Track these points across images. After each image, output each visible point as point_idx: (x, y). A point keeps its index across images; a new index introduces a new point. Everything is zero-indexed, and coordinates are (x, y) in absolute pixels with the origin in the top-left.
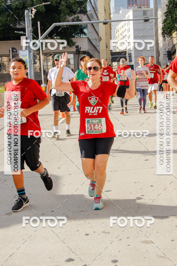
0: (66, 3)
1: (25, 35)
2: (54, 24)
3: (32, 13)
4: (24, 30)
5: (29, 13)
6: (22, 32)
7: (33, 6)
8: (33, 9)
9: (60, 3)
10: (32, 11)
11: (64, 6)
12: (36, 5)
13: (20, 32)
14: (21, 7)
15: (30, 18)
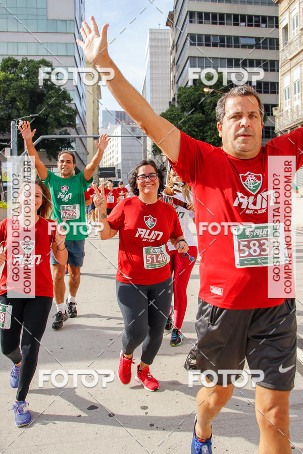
0: (55, 116)
1: (10, 147)
2: (41, 136)
3: (18, 124)
4: (8, 141)
5: (15, 125)
6: (6, 143)
7: (19, 118)
8: (20, 120)
9: (47, 116)
10: (18, 122)
11: (52, 118)
12: (23, 116)
13: (4, 143)
14: (6, 118)
15: (16, 129)
